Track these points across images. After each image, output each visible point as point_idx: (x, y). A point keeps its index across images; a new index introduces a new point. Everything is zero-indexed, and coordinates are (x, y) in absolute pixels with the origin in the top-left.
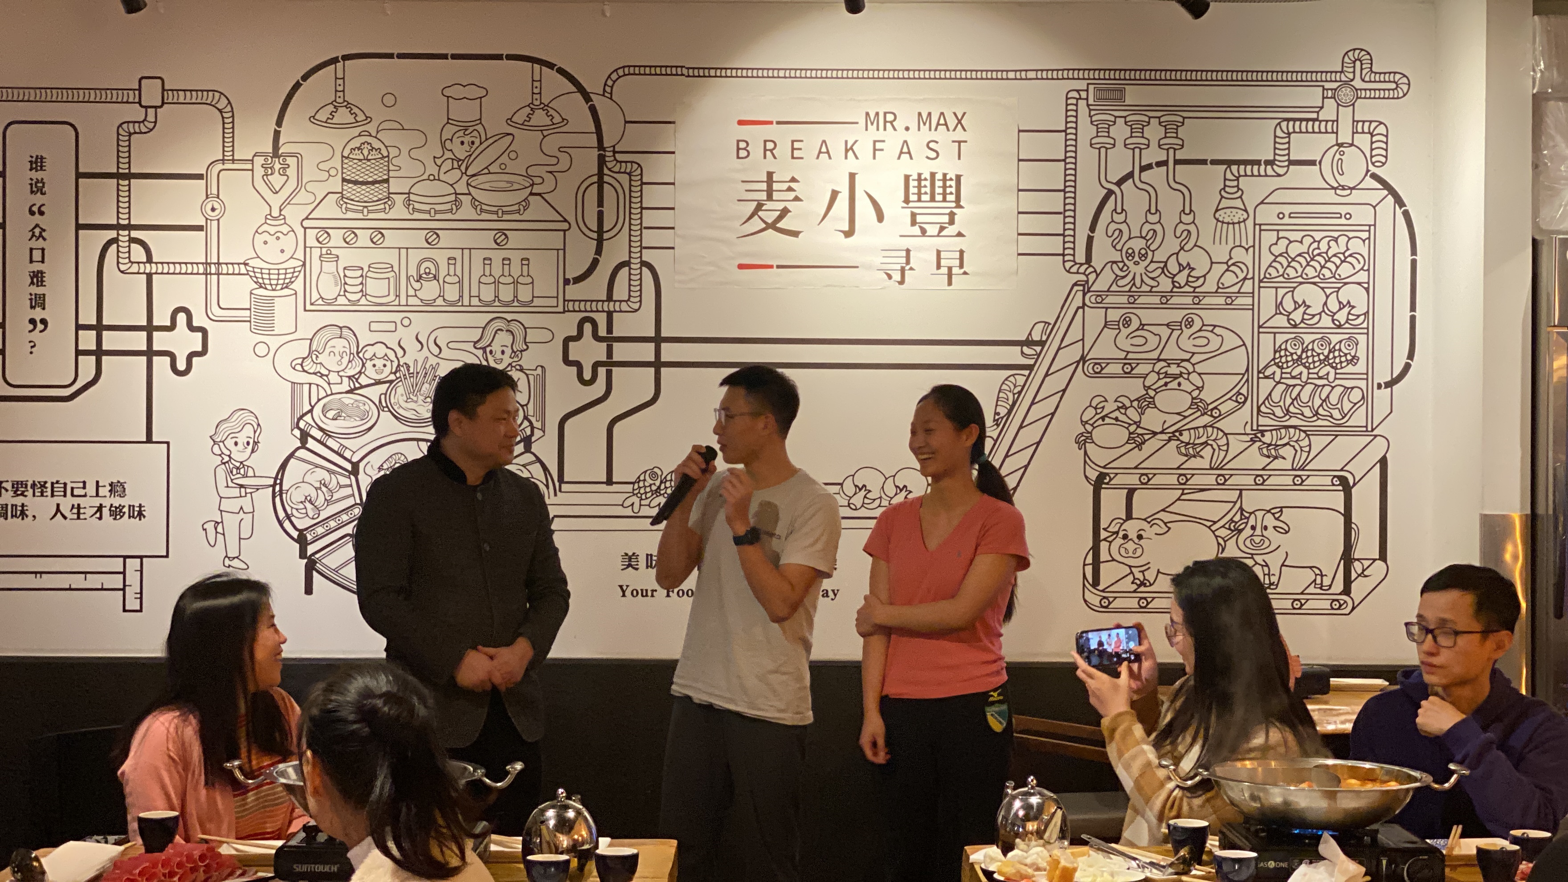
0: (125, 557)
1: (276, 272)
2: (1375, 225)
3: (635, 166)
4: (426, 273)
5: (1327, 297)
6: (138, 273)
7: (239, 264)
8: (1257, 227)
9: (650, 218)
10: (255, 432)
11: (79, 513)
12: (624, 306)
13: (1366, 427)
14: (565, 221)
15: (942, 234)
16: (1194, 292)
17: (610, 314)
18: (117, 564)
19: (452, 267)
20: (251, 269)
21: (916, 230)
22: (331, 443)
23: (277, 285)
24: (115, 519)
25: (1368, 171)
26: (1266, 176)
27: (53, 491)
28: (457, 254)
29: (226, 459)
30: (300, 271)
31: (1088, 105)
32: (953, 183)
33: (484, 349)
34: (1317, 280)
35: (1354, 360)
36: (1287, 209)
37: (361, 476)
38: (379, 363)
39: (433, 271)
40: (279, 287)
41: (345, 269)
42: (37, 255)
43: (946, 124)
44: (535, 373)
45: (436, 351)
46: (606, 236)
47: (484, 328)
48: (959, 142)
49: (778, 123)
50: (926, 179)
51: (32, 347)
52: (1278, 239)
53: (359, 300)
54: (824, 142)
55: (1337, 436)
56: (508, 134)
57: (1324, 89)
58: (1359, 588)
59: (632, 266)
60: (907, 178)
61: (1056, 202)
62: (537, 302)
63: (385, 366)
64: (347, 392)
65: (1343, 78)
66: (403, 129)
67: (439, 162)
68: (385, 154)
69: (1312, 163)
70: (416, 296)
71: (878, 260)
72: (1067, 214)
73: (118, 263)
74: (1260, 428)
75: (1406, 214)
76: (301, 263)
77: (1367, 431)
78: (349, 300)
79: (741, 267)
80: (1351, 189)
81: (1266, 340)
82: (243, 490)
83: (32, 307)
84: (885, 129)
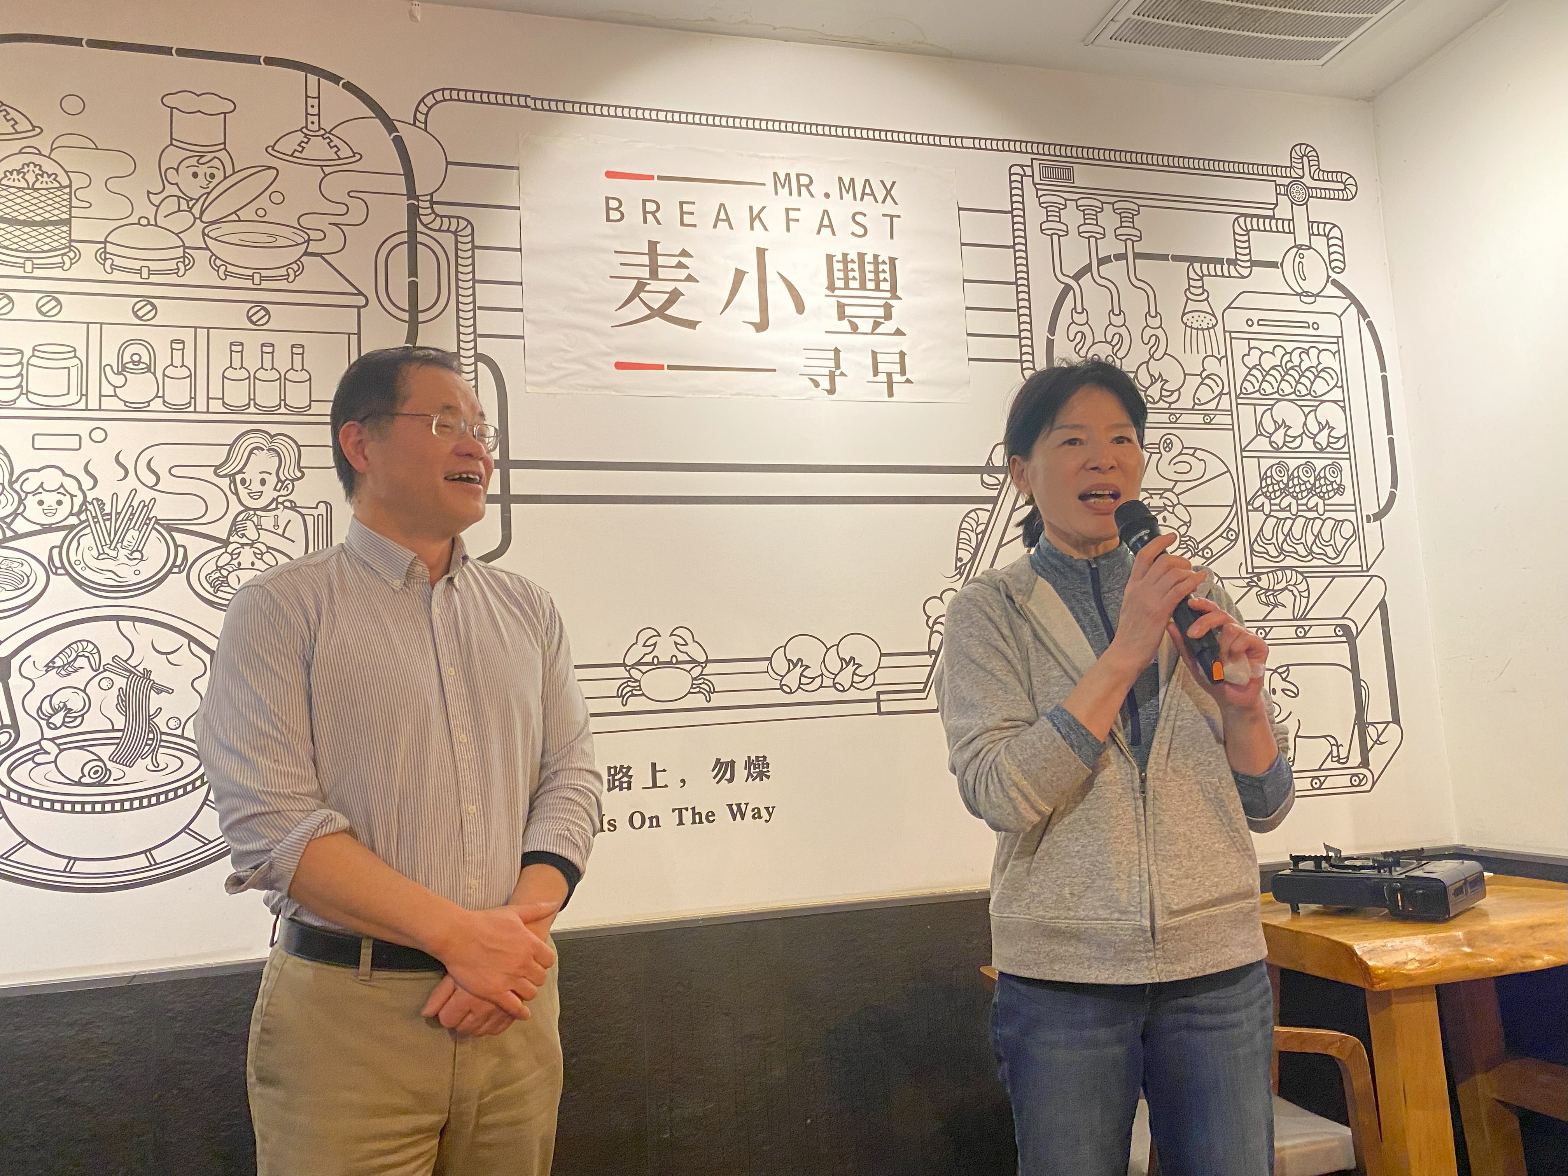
2: (1342, 337)
3: (463, 223)
4: (133, 362)
5: (1306, 416)
8: (1227, 334)
9: (486, 295)
13: (1361, 566)
14: (360, 293)
15: (877, 331)
16: (1169, 408)
19: (177, 355)
21: (845, 326)
25: (1329, 277)
26: (1230, 276)
28: (187, 336)
31: (1034, 184)
32: (887, 268)
33: (232, 477)
34: (1293, 397)
35: (1340, 490)
36: (1256, 316)
37: (14, 681)
38: (50, 499)
39: (145, 359)
43: (873, 194)
44: (316, 512)
45: (151, 480)
46: (422, 317)
47: (231, 446)
48: (892, 217)
49: (660, 178)
50: (853, 261)
52: (1250, 349)
53: (15, 400)
54: (722, 205)
55: (1334, 577)
56: (270, 168)
57: (1276, 185)
58: (1377, 757)
60: (830, 258)
61: (1007, 297)
62: (316, 408)
63: (60, 503)
65: (1294, 175)
66: (97, 149)
67: (156, 200)
68: (65, 182)
69: (1274, 265)
70: (116, 395)
71: (799, 361)
72: (1022, 311)
74: (1255, 570)
75: (1370, 325)
77: (1362, 571)
79: (619, 366)
80: (1317, 295)
81: (1250, 465)
84: (799, 194)
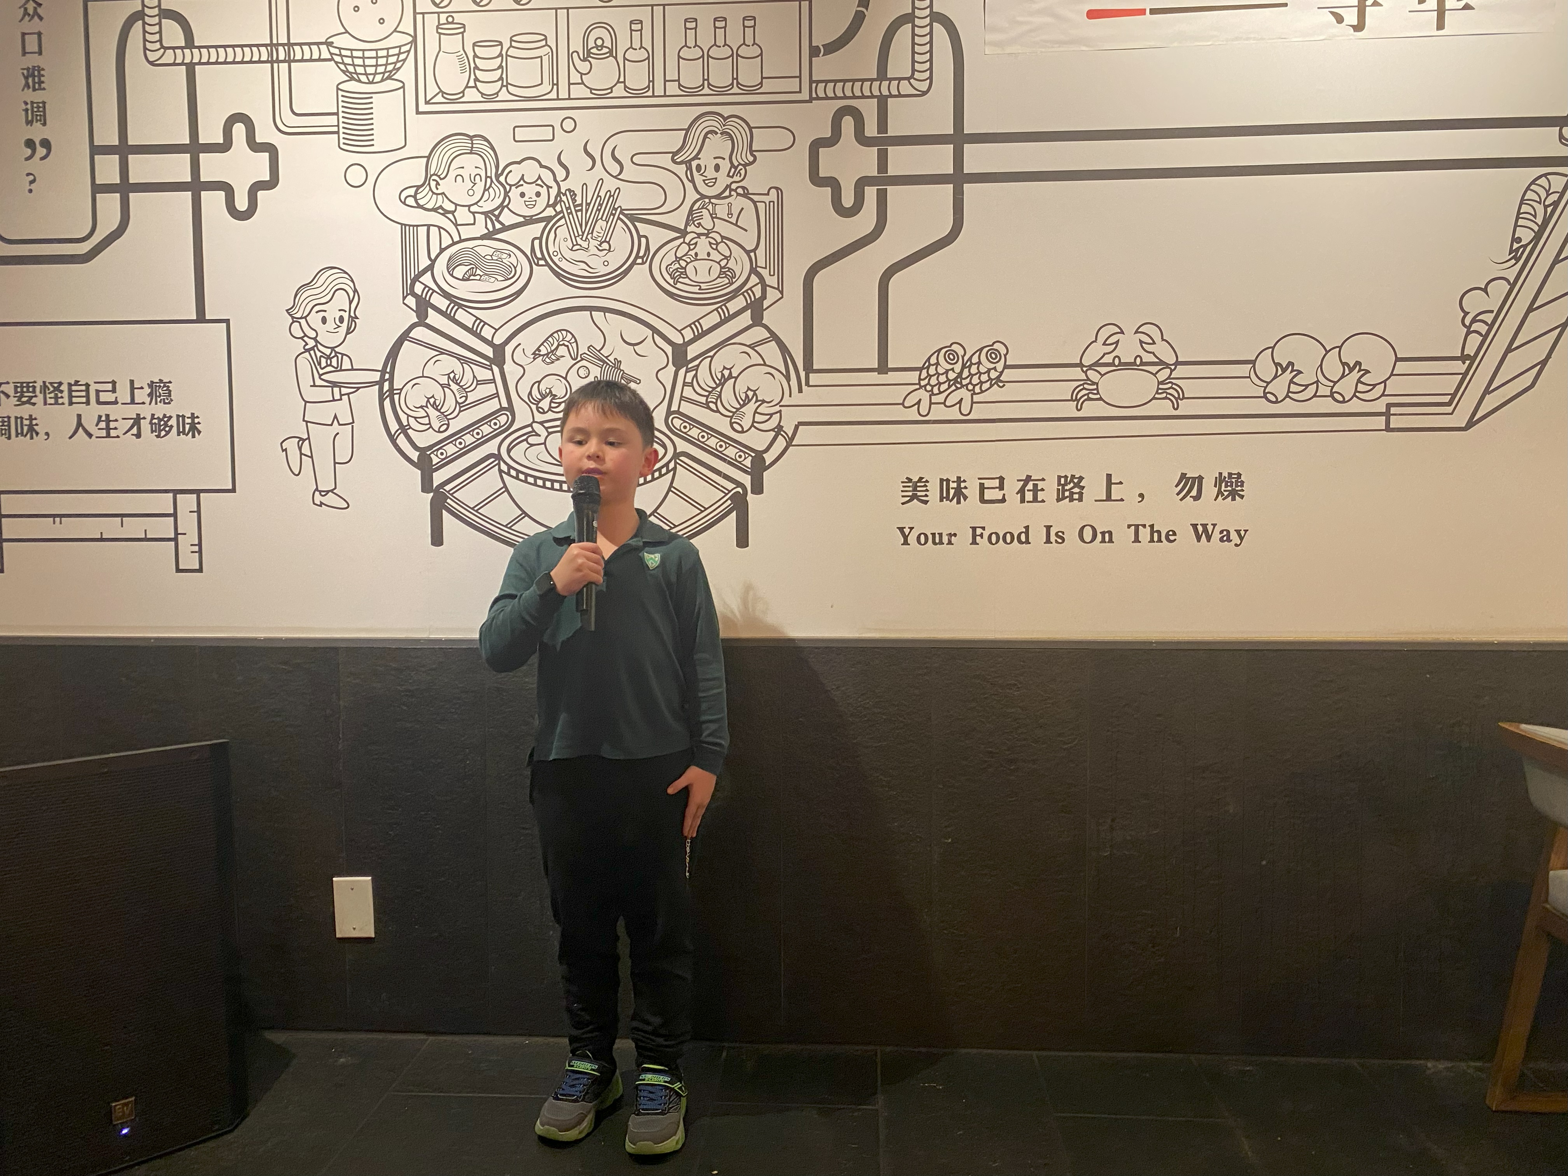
0: (176, 492)
1: (373, 54)
4: (597, 47)
6: (174, 64)
7: (318, 44)
10: (351, 302)
11: (108, 429)
12: (905, 88)
17: (883, 102)
18: (164, 503)
19: (636, 35)
20: (337, 51)
22: (461, 315)
23: (375, 74)
24: (158, 436)
27: (71, 397)
28: (644, 14)
29: (311, 343)
30: (409, 51)
33: (688, 163)
37: (508, 366)
39: (608, 43)
40: (378, 78)
41: (474, 45)
42: (32, 44)
44: (766, 199)
45: (615, 169)
47: (687, 130)
51: (32, 182)
53: (497, 93)
59: (918, 22)
62: (768, 86)
63: (538, 194)
64: (482, 238)
70: (583, 83)
73: (145, 49)
76: (410, 39)
78: (482, 94)
79: (1093, 14)
82: (336, 390)
83: (29, 123)
